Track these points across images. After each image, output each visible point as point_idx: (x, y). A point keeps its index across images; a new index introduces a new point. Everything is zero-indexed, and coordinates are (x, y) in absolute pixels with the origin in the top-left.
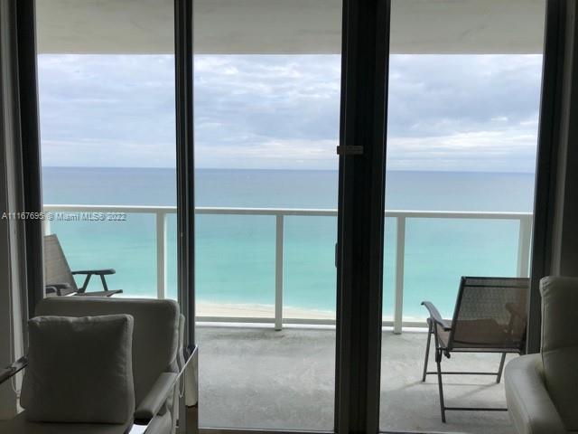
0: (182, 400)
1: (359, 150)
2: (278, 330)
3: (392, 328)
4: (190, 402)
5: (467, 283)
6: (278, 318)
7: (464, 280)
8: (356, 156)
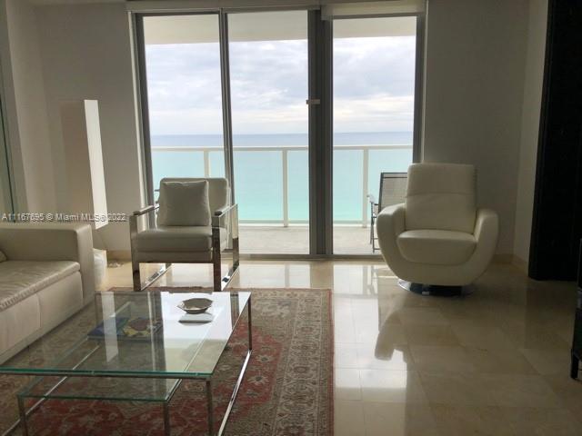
0: (230, 235)
1: (318, 102)
2: (286, 227)
3: (361, 225)
4: (234, 237)
5: (385, 176)
6: (285, 221)
7: (382, 174)
8: (317, 105)
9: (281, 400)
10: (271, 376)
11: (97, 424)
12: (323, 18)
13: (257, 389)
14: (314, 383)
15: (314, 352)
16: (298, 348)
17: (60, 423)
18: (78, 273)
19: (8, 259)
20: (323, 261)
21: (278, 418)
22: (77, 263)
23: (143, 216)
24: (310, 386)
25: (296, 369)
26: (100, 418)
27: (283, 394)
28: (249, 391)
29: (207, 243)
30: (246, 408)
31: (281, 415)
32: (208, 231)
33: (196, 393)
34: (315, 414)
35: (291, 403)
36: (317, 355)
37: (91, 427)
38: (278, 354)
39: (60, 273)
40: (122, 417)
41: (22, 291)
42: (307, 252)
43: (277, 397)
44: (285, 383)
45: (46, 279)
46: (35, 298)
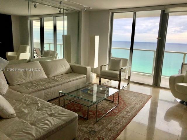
7: (182, 63)
8: (160, 39)
9: (118, 117)
10: (119, 111)
11: (78, 109)
12: (165, 12)
13: (114, 113)
14: (129, 116)
15: (134, 109)
16: (131, 107)
17: (72, 107)
18: (86, 78)
19: (73, 72)
20: (156, 88)
21: (115, 120)
22: (86, 75)
23: (107, 66)
24: (128, 116)
25: (127, 112)
26: (79, 108)
27: (120, 115)
28: (112, 113)
29: (117, 76)
30: (110, 116)
31: (116, 119)
32: (118, 73)
33: (100, 110)
34: (124, 122)
35: (120, 118)
36: (135, 110)
37: (77, 109)
38: (125, 107)
39: (81, 77)
40: (83, 110)
41: (72, 79)
42: (152, 84)
43: (118, 116)
44: (122, 114)
45: (78, 77)
46: (75, 81)
